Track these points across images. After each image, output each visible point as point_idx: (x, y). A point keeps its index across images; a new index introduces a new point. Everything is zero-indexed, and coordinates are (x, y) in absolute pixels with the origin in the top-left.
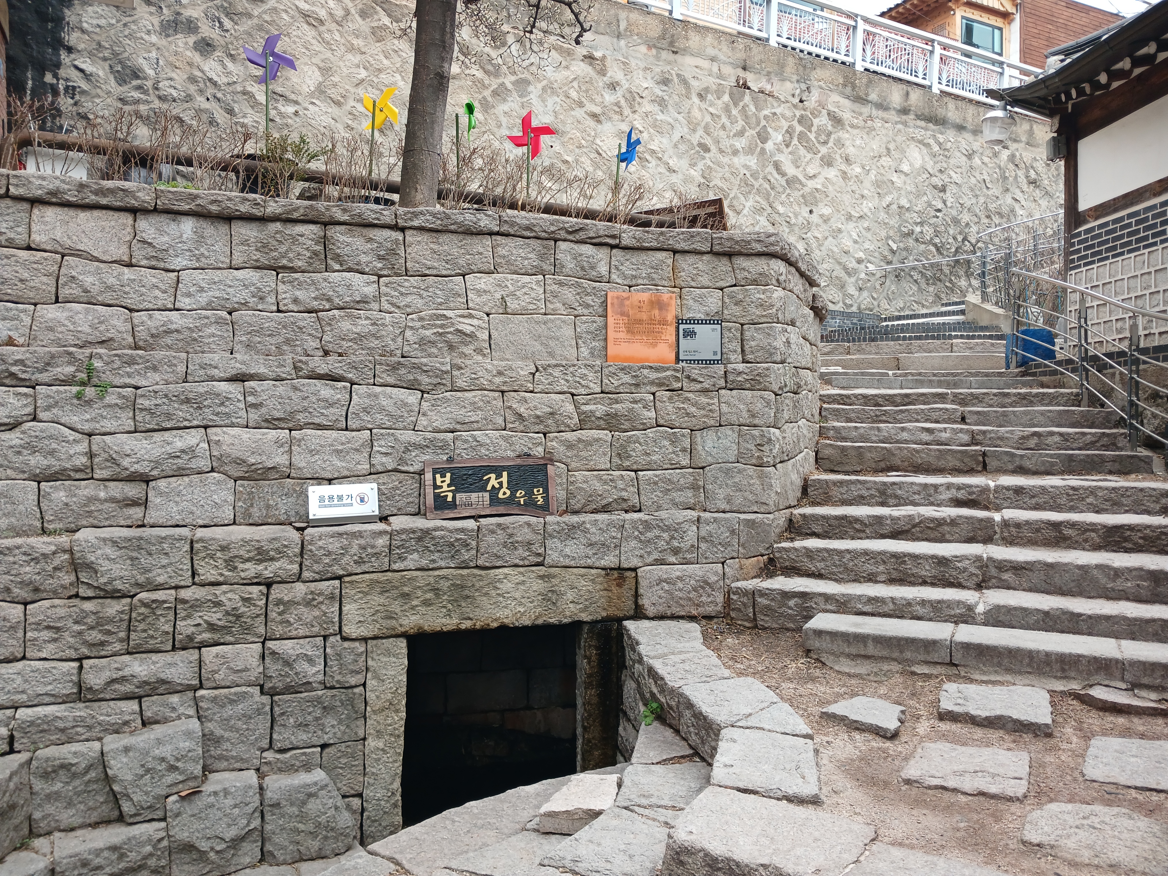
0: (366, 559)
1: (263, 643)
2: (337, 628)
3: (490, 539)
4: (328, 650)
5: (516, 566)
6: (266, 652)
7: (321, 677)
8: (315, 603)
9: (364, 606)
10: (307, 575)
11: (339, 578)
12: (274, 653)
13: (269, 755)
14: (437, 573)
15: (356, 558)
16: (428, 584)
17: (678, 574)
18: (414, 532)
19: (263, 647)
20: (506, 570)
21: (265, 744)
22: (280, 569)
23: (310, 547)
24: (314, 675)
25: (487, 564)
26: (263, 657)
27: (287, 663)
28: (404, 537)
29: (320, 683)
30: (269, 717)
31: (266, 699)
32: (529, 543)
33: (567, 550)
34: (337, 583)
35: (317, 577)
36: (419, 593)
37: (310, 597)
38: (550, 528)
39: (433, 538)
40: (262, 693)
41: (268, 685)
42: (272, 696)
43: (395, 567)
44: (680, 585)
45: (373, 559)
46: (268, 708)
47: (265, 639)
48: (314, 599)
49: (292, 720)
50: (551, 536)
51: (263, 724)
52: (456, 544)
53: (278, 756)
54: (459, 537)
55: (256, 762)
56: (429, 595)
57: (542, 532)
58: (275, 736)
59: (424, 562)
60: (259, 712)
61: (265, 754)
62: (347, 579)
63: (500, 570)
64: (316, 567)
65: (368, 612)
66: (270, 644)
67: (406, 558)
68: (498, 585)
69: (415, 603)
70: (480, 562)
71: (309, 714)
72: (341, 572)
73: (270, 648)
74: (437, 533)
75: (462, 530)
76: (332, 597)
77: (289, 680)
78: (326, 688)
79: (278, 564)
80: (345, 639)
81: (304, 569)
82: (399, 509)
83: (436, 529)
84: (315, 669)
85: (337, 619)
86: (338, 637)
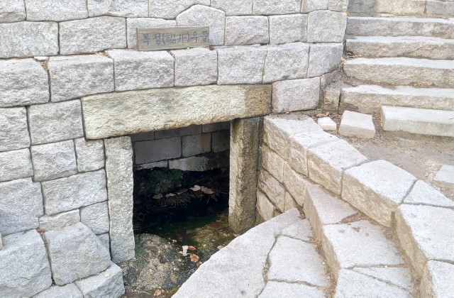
0: (97, 84)
1: (30, 148)
2: (82, 133)
3: (183, 67)
4: (77, 148)
5: (200, 85)
6: (33, 154)
7: (75, 166)
8: (64, 117)
9: (100, 117)
10: (55, 97)
11: (79, 98)
12: (38, 154)
13: (45, 219)
14: (149, 92)
15: (90, 83)
16: (143, 100)
17: (296, 85)
18: (130, 63)
19: (30, 151)
20: (193, 89)
21: (41, 212)
22: (34, 94)
23: (55, 77)
24: (70, 165)
25: (181, 85)
26: (31, 157)
27: (49, 160)
28: (123, 67)
29: (74, 170)
30: (41, 196)
31: (37, 185)
32: (209, 69)
33: (232, 73)
34: (78, 102)
35: (63, 98)
36: (137, 106)
37: (60, 113)
38: (221, 59)
39: (144, 68)
40: (33, 181)
41: (37, 176)
42: (40, 182)
43: (119, 88)
44: (297, 92)
45: (103, 83)
46: (39, 190)
47: (31, 145)
48: (63, 114)
49: (58, 196)
50: (223, 64)
51: (37, 201)
52: (161, 71)
53: (51, 218)
54: (162, 66)
55: (36, 225)
56: (144, 107)
57: (216, 61)
58: (47, 207)
59: (139, 85)
60: (33, 193)
61: (41, 219)
62: (85, 99)
63: (190, 88)
64: (61, 91)
65: (103, 121)
66: (34, 148)
67: (126, 82)
68: (189, 98)
69: (135, 113)
70: (176, 84)
71: (70, 190)
72: (80, 94)
73: (34, 151)
74: (147, 64)
75: (164, 61)
76: (75, 112)
77: (52, 171)
78: (78, 173)
79: (32, 91)
80: (88, 140)
81: (52, 93)
82: (113, 45)
83: (146, 61)
84: (69, 162)
85: (82, 127)
86: (83, 139)
